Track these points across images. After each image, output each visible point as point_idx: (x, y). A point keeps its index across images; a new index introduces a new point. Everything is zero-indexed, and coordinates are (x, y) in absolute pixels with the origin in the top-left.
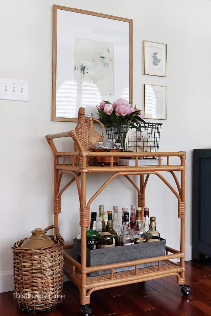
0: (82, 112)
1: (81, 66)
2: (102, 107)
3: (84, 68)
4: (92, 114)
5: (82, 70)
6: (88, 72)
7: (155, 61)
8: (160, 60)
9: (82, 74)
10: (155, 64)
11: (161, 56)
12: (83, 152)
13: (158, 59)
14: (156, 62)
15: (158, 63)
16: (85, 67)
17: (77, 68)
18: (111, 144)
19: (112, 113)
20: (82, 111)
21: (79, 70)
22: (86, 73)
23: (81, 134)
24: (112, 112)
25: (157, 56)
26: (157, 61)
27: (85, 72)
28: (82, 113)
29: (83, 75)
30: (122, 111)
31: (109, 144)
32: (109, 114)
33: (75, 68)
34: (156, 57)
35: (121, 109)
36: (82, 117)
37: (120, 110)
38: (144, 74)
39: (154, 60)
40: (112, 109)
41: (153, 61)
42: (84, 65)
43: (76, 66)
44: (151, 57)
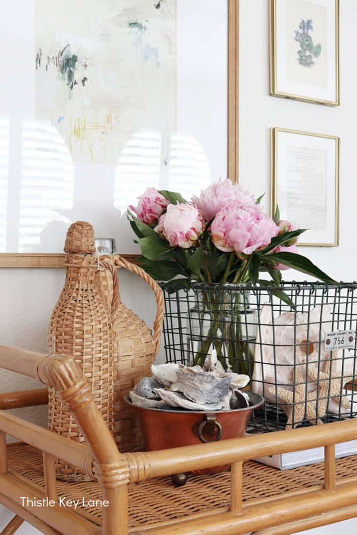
0: (84, 243)
1: (62, 54)
2: (148, 215)
3: (71, 63)
4: (113, 241)
5: (63, 69)
6: (85, 79)
7: (305, 50)
8: (319, 46)
9: (63, 83)
10: (305, 61)
11: (322, 35)
12: (112, 465)
13: (315, 44)
14: (308, 53)
15: (314, 59)
16: (75, 59)
17: (44, 62)
18: (217, 387)
19: (197, 242)
20: (84, 240)
21: (54, 70)
22: (80, 83)
23: (80, 341)
24: (195, 237)
25: (310, 33)
26: (310, 51)
27: (78, 76)
28: (84, 248)
29: (68, 88)
30: (244, 237)
31: (209, 387)
32: (184, 244)
33: (38, 60)
34: (307, 36)
35: (237, 227)
36: (84, 263)
37: (233, 233)
38: (272, 94)
39: (302, 46)
40: (199, 226)
41: (300, 49)
42: (73, 51)
43: (44, 52)
44: (295, 35)
